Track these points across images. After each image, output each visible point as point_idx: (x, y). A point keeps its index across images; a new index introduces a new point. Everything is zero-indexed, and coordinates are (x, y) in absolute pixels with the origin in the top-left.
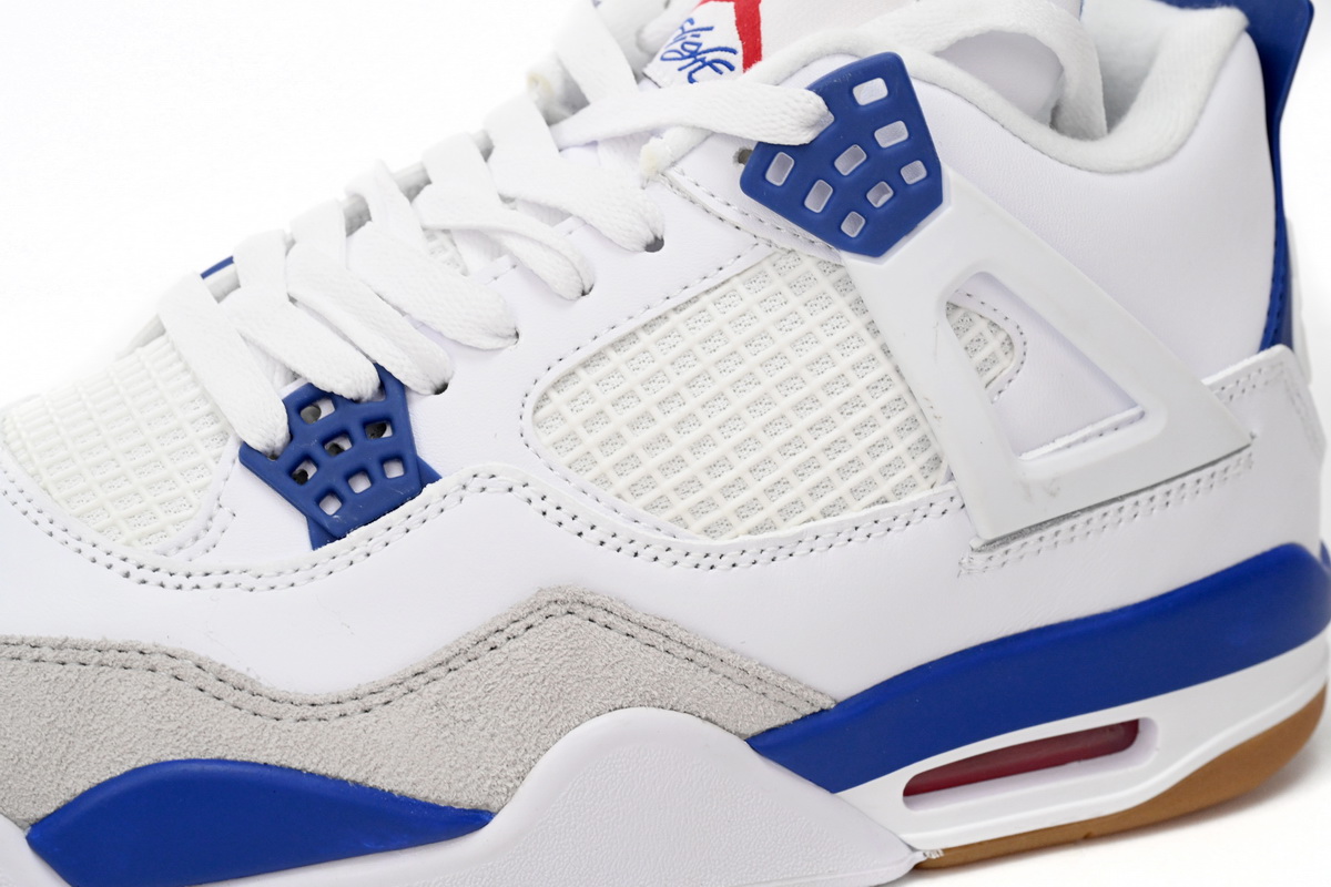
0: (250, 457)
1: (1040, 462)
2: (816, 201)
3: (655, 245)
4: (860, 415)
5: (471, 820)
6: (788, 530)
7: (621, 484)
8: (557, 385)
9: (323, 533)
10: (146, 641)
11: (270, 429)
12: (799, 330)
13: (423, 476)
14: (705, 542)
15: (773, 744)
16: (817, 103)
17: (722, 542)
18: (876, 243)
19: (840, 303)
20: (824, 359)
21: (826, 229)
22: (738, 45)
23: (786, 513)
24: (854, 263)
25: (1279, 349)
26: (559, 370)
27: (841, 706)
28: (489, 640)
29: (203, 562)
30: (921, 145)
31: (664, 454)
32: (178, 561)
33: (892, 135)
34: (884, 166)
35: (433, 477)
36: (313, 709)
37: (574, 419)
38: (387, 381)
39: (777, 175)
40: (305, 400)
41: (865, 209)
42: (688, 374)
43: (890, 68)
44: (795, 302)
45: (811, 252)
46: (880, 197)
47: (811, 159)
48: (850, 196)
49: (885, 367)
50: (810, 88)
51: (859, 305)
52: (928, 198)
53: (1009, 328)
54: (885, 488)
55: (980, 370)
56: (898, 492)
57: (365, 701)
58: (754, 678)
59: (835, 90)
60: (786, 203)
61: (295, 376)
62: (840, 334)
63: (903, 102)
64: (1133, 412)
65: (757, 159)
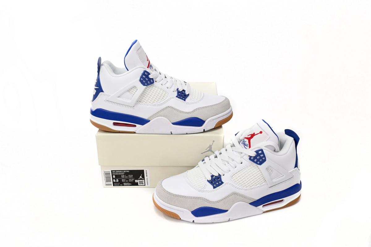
0: (208, 181)
1: (274, 180)
2: (255, 160)
3: (242, 163)
4: (259, 177)
5: (227, 211)
6: (253, 187)
7: (239, 183)
8: (234, 175)
9: (214, 188)
10: (200, 197)
11: (210, 178)
12: (254, 171)
13: (222, 183)
14: (246, 188)
15: (251, 204)
16: (255, 153)
17: (247, 188)
18: (260, 164)
19: (257, 168)
20: (256, 173)
21: (256, 163)
22: (248, 144)
23: (252, 186)
24: (259, 166)
25: (296, 168)
26: (234, 174)
27: (257, 200)
28: (228, 197)
29: (204, 190)
30: (264, 156)
31: (241, 179)
32: (202, 190)
33: (262, 155)
34: (261, 158)
35: (223, 183)
36: (214, 202)
37: (235, 178)
38: (219, 174)
39: (252, 158)
40: (212, 176)
41: (259, 161)
42: (244, 174)
43: (262, 150)
44: (253, 168)
45: (255, 164)
46: (261, 160)
47: (255, 157)
48: (258, 160)
49: (260, 172)
50: (255, 152)
51: (259, 168)
52: (265, 160)
53: (272, 169)
54: (261, 183)
55: (269, 173)
56: (262, 183)
57: (218, 202)
58: (250, 199)
59: (257, 152)
60: (253, 161)
61: (211, 174)
62: (257, 171)
63: (263, 153)
64: (282, 175)
65: (250, 157)
